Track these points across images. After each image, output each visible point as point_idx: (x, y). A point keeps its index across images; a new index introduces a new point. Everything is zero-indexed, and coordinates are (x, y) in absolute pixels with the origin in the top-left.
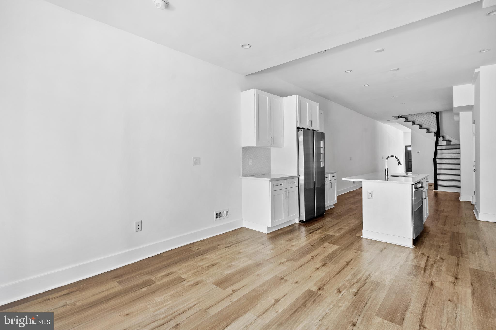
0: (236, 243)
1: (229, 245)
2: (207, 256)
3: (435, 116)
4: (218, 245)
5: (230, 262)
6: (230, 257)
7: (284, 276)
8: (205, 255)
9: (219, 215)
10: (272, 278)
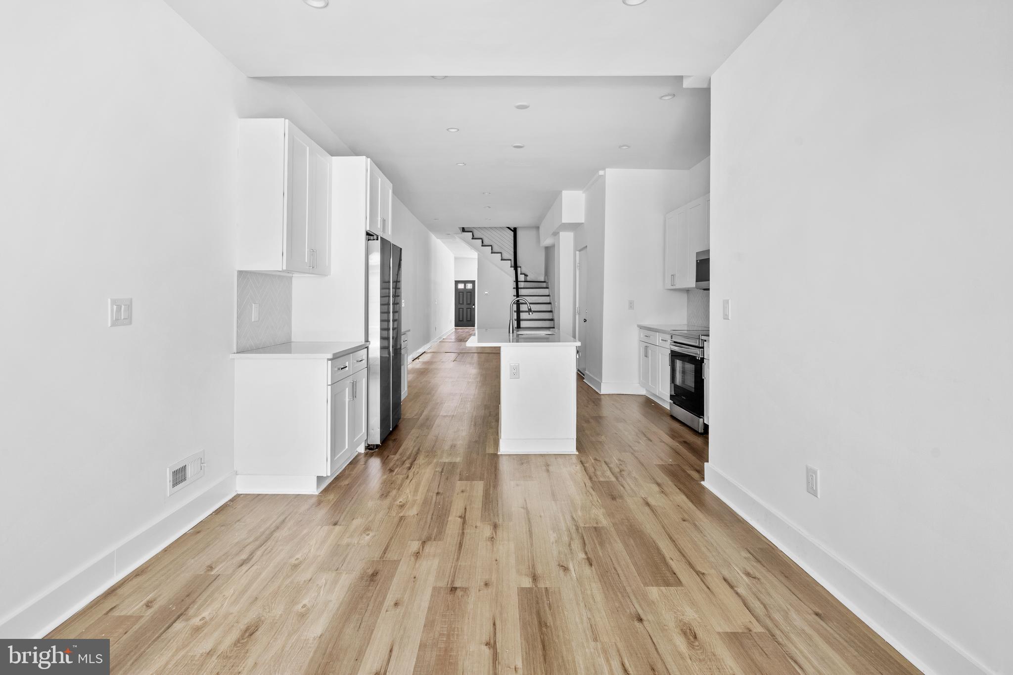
0: (257, 543)
1: (244, 556)
2: (206, 614)
3: (512, 233)
4: (211, 568)
5: (294, 602)
6: (279, 587)
7: (453, 582)
8: (191, 612)
9: (179, 476)
10: (432, 595)
